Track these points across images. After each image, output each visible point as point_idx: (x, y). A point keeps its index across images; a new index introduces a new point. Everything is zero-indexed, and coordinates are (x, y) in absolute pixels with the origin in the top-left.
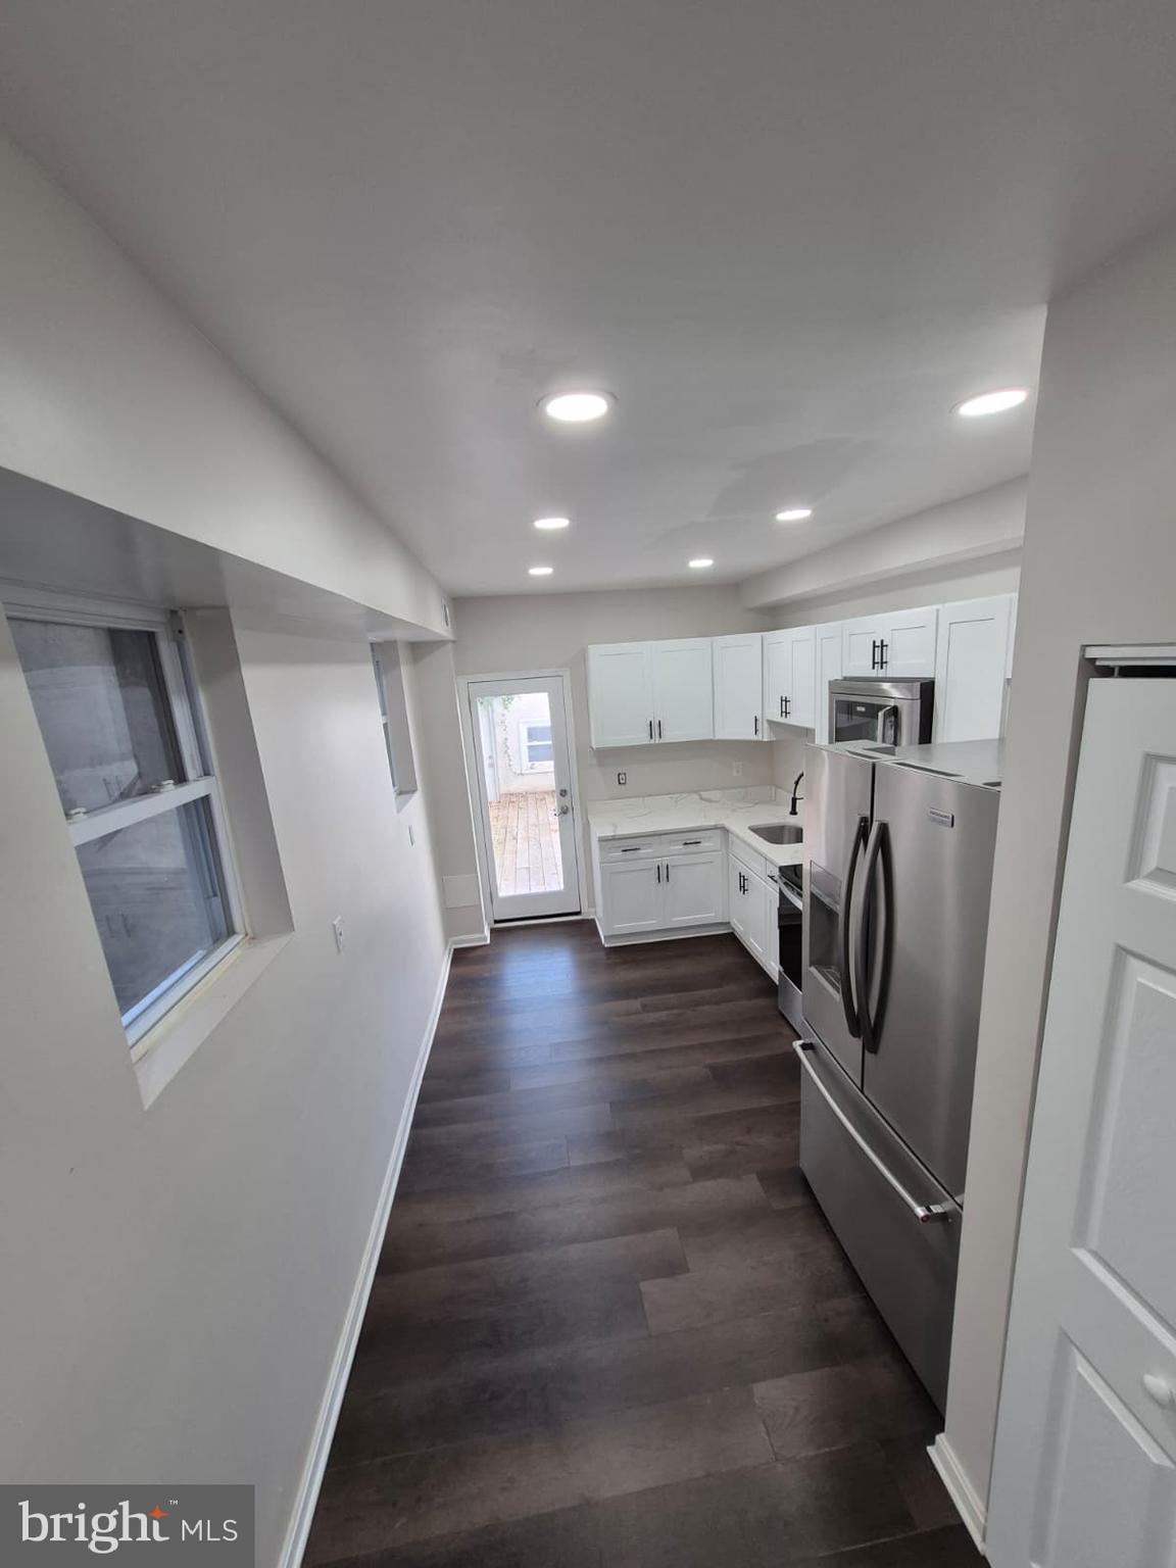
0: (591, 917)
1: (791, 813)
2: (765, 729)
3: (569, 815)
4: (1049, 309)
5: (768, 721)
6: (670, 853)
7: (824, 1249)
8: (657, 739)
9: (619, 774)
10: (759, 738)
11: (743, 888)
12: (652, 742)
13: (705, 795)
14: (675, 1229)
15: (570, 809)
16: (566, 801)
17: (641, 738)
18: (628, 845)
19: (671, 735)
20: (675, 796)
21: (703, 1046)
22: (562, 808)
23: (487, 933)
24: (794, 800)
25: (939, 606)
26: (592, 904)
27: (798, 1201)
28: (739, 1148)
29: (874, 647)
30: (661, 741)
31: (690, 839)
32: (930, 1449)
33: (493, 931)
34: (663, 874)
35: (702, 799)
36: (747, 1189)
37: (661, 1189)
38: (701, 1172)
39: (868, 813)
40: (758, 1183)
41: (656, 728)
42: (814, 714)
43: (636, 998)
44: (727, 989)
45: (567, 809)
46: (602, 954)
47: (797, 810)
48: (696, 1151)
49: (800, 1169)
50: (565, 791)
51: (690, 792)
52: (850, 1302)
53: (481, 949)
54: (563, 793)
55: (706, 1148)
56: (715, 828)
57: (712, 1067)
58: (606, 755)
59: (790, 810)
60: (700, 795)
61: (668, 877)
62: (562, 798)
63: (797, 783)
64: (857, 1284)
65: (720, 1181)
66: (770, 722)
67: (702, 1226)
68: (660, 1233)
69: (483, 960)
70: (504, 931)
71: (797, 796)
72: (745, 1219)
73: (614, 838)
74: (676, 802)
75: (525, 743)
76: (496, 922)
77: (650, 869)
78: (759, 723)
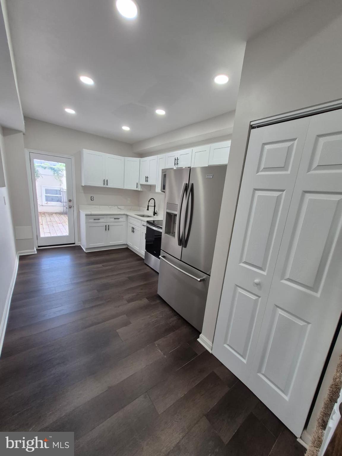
0: (79, 245)
1: (147, 210)
2: (139, 186)
3: (72, 209)
4: (247, 44)
5: (140, 184)
6: (110, 221)
7: (166, 310)
8: (106, 185)
9: (91, 197)
10: (137, 189)
11: (133, 231)
12: (104, 186)
13: (119, 207)
14: (125, 315)
15: (73, 207)
16: (71, 204)
17: (101, 184)
18: (96, 218)
19: (110, 185)
20: (110, 206)
21: (124, 273)
22: (69, 206)
23: (35, 249)
24: (148, 206)
25: (193, 148)
26: (80, 240)
27: (158, 301)
28: (139, 294)
29: (175, 159)
30: (107, 186)
31: (116, 217)
32: (198, 340)
33: (37, 250)
34: (107, 228)
35: (118, 208)
36: (145, 301)
37: (119, 307)
38: (129, 301)
39: (188, 183)
40: (147, 300)
41: (106, 182)
42: (156, 181)
43: (100, 264)
44: (128, 260)
45: (71, 207)
46: (85, 254)
47: (149, 209)
48: (128, 296)
49: (158, 294)
50: (71, 200)
51: (115, 205)
52: (175, 318)
53: (33, 255)
54: (70, 201)
55: (130, 295)
56: (124, 215)
57: (129, 277)
58: (87, 189)
59: (147, 209)
60: (118, 207)
61: (109, 229)
62: (69, 202)
63: (149, 201)
64: (177, 314)
65: (137, 301)
66: (141, 185)
67: (133, 312)
68: (120, 317)
69: (34, 258)
70: (43, 250)
71: (149, 205)
72: (145, 308)
73: (91, 215)
74: (110, 208)
75: (44, 194)
76: (39, 247)
77: (103, 226)
78: (138, 185)
